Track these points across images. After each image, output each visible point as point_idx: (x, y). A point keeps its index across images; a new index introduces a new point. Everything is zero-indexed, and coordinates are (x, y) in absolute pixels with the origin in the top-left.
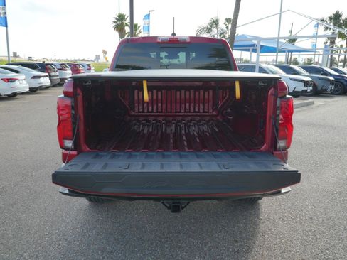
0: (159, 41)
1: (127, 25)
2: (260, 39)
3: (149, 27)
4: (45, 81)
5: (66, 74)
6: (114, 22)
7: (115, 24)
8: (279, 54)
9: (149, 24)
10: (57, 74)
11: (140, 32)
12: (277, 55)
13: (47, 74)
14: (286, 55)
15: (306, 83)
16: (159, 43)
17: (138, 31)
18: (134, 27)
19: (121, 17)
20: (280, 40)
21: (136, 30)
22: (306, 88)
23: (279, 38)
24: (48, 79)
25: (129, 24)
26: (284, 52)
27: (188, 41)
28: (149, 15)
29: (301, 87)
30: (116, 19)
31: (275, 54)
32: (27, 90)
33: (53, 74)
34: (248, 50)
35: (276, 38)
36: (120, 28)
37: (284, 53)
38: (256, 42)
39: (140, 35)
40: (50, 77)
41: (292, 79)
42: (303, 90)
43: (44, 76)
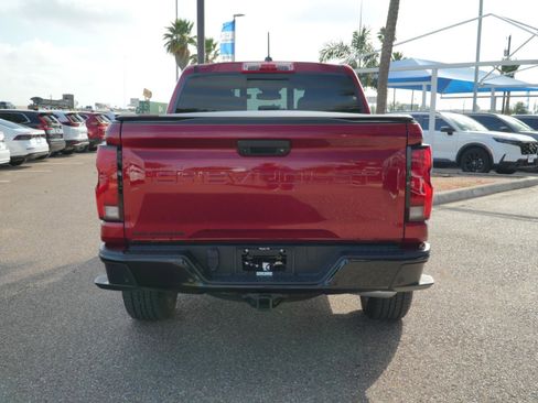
0: (245, 69)
1: (191, 41)
2: (437, 66)
3: (233, 45)
4: (40, 145)
5: (76, 133)
6: (168, 36)
7: (169, 39)
8: (479, 94)
9: (233, 40)
10: (61, 131)
11: (216, 55)
12: (475, 97)
13: (43, 132)
14: (504, 97)
15: (525, 148)
16: (245, 72)
17: (213, 53)
18: (205, 45)
19: (180, 27)
20: (481, 68)
21: (209, 51)
22: (525, 157)
23: (478, 64)
24: (44, 140)
25: (196, 40)
26: (489, 90)
27: (292, 69)
28: (234, 22)
29: (514, 155)
30: (171, 29)
31: (472, 94)
32: (7, 160)
33: (53, 131)
34: (419, 88)
35: (472, 64)
36: (177, 47)
37: (489, 94)
38: (429, 72)
39: (215, 61)
40: (48, 137)
41: (497, 140)
42: (519, 161)
43: (38, 136)
